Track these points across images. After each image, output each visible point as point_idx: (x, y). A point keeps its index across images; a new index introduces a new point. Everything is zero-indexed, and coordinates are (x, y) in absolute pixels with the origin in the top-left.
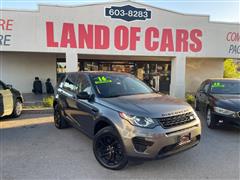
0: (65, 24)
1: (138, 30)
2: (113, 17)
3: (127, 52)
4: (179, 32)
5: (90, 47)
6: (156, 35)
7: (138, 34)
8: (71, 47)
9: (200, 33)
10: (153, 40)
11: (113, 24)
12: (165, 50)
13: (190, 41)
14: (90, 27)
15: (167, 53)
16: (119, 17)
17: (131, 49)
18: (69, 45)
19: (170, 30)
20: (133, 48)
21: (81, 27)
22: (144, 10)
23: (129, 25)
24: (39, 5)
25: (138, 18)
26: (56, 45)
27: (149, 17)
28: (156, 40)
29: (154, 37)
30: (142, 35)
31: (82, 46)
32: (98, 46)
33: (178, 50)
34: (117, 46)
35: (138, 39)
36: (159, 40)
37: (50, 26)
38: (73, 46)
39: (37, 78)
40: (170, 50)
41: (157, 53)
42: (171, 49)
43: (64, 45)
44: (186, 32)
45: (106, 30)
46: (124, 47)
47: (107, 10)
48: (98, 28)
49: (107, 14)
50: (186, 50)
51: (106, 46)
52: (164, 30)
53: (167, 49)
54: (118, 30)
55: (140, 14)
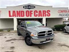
0: (13, 11)
1: (32, 11)
2: (25, 8)
4: (43, 11)
6: (37, 12)
9: (50, 11)
10: (36, 14)
11: (25, 10)
13: (47, 14)
14: (19, 11)
15: (40, 17)
19: (41, 11)
20: (31, 16)
21: (17, 11)
22: (33, 6)
23: (29, 10)
24: (7, 7)
26: (11, 16)
27: (35, 8)
28: (37, 14)
31: (17, 16)
32: (22, 16)
33: (43, 16)
35: (32, 14)
37: (10, 12)
38: (15, 16)
41: (37, 17)
42: (41, 16)
43: (13, 16)
44: (45, 11)
46: (28, 16)
47: (24, 7)
48: (21, 11)
49: (24, 8)
50: (45, 16)
51: (24, 16)
52: (39, 11)
53: (40, 16)
54: (26, 12)
55: (32, 7)
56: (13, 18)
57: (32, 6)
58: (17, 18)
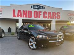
0: (18, 10)
3: (38, 19)
4: (53, 13)
5: (26, 17)
7: (41, 13)
9: (59, 13)
10: (45, 15)
11: (33, 10)
13: (57, 16)
14: (26, 11)
16: (35, 8)
18: (20, 16)
20: (39, 17)
21: (24, 11)
23: (38, 11)
24: (11, 5)
26: (16, 16)
27: (44, 8)
32: (29, 17)
33: (53, 18)
34: (35, 17)
35: (41, 15)
36: (47, 15)
37: (14, 11)
39: (9, 27)
40: (51, 18)
41: (47, 19)
43: (18, 16)
44: (55, 13)
45: (31, 12)
46: (37, 17)
47: (32, 6)
48: (29, 11)
49: (32, 7)
50: (55, 18)
51: (31, 17)
52: (49, 12)
54: (35, 12)
55: (41, 8)
56: (18, 19)
57: (41, 6)
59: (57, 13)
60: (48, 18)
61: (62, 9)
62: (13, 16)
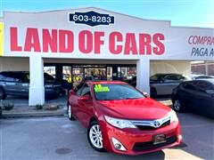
0: (29, 29)
1: (102, 34)
2: (77, 22)
3: (92, 55)
4: (142, 36)
5: (54, 50)
6: (120, 39)
7: (102, 38)
8: (35, 51)
9: (162, 37)
10: (117, 43)
11: (77, 29)
12: (129, 53)
14: (54, 31)
15: (131, 56)
16: (83, 22)
17: (95, 53)
18: (33, 49)
19: (133, 35)
21: (46, 32)
22: (108, 16)
24: (4, 12)
25: (102, 23)
26: (20, 49)
27: (113, 22)
28: (120, 43)
29: (118, 40)
30: (105, 39)
32: (63, 50)
33: (142, 52)
34: (82, 49)
35: (102, 43)
36: (123, 44)
38: (37, 49)
40: (133, 53)
41: (121, 56)
42: (135, 53)
43: (27, 49)
44: (148, 36)
45: (70, 34)
47: (71, 16)
48: (63, 33)
49: (71, 19)
50: (149, 53)
52: (128, 35)
53: (131, 52)
55: (104, 19)
56: (28, 58)
57: (102, 15)
58: (43, 58)
59: (156, 36)
60: (127, 52)
61: (170, 22)
62: (12, 50)
